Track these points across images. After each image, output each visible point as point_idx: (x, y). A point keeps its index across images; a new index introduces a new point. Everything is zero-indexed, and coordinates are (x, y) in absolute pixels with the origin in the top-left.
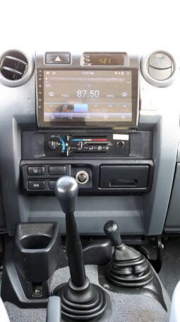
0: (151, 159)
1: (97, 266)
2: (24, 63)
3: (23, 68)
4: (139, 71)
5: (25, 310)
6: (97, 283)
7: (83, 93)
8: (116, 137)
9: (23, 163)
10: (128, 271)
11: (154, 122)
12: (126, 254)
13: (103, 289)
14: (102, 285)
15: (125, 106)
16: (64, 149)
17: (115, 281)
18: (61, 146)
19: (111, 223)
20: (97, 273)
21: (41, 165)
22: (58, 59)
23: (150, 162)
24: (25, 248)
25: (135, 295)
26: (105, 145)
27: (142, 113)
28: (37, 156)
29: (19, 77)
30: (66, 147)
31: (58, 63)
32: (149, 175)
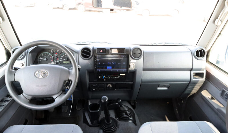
0: (133, 81)
1: (114, 110)
2: (90, 52)
3: (89, 54)
4: (129, 55)
5: (91, 128)
6: (114, 117)
7: (110, 63)
8: (121, 75)
9: (90, 83)
10: (124, 114)
11: (134, 71)
12: (124, 108)
13: (116, 119)
14: (116, 118)
15: (124, 67)
16: (103, 78)
17: (120, 117)
18: (103, 77)
19: (119, 99)
20: (114, 113)
21: (96, 84)
22: (101, 51)
23: (132, 82)
24: (91, 110)
25: (126, 122)
26: (118, 77)
27: (130, 69)
28: (95, 81)
29: (88, 57)
30: (104, 77)
31: (101, 52)
32: (132, 86)
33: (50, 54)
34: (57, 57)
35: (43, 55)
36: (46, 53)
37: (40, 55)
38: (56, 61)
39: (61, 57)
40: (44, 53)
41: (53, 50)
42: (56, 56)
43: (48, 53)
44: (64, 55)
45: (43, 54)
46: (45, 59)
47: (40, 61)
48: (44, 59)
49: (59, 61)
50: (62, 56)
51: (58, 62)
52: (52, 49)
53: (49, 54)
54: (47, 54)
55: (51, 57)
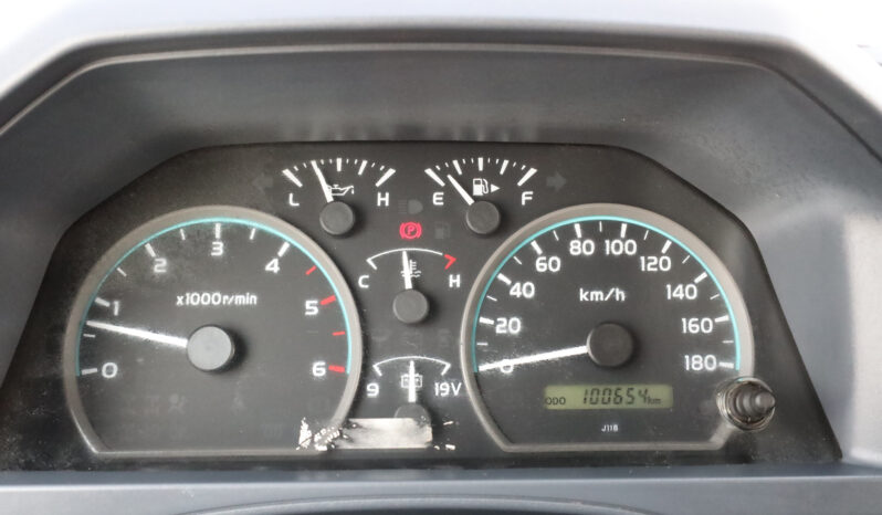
33: (292, 238)
34: (438, 309)
35: (161, 266)
36: (218, 218)
37: (113, 262)
38: (411, 383)
39: (510, 306)
40: (181, 222)
41: (349, 174)
42: (408, 271)
43: (258, 222)
44: (546, 265)
45: (168, 245)
46: (212, 349)
47: (110, 370)
48: (179, 342)
49: (477, 379)
50: (524, 271)
51: (443, 389)
52: (327, 147)
53: (269, 243)
54: (234, 235)
55: (312, 308)
